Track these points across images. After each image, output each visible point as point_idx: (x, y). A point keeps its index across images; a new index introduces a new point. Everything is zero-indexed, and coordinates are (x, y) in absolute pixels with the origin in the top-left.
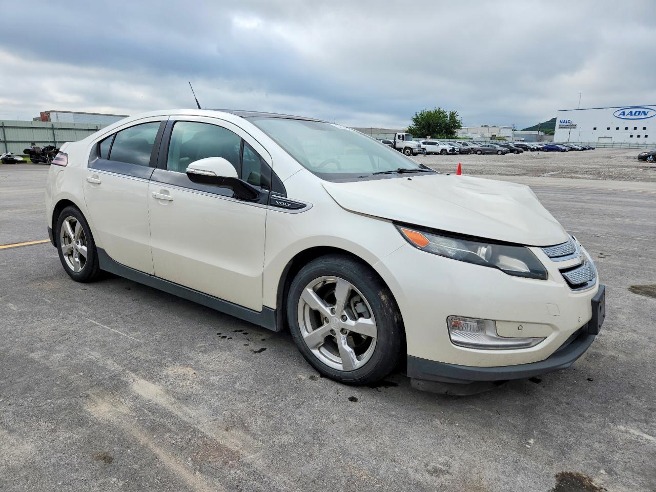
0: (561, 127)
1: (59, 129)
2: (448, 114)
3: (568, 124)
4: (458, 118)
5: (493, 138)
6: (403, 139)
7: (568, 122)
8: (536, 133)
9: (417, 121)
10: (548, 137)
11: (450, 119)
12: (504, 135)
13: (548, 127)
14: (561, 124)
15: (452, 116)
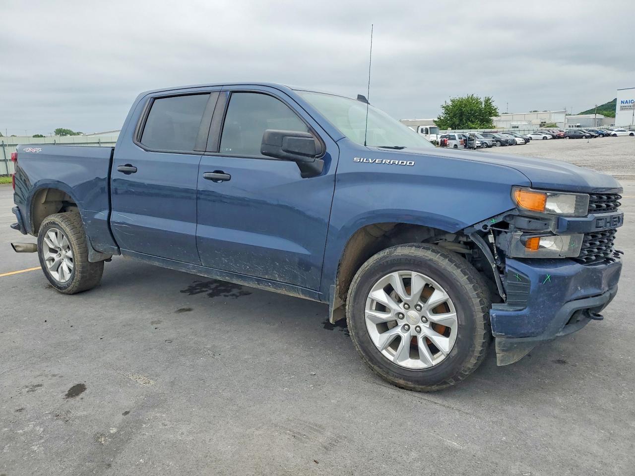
0: (622, 108)
1: (10, 145)
2: (482, 100)
3: (631, 104)
4: (493, 104)
5: (543, 124)
6: (427, 133)
7: (631, 101)
8: (592, 116)
9: (447, 109)
10: (609, 120)
11: (485, 106)
12: (556, 121)
13: (609, 109)
14: (623, 105)
15: (487, 103)
